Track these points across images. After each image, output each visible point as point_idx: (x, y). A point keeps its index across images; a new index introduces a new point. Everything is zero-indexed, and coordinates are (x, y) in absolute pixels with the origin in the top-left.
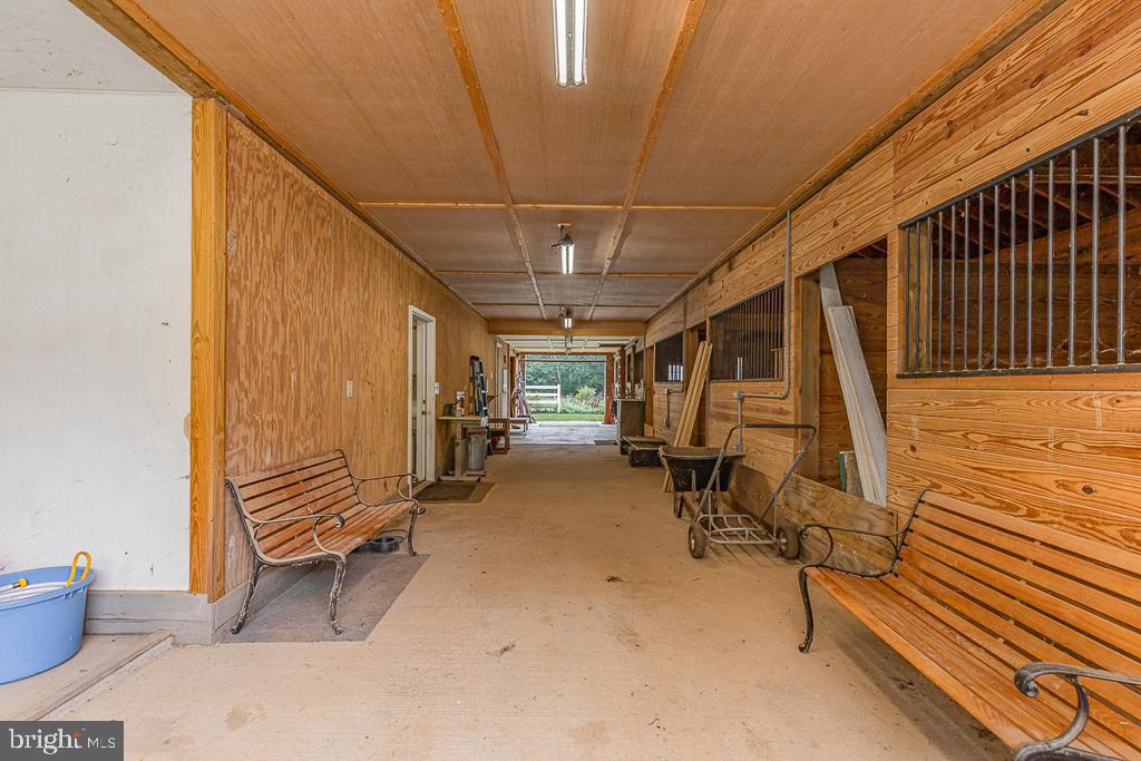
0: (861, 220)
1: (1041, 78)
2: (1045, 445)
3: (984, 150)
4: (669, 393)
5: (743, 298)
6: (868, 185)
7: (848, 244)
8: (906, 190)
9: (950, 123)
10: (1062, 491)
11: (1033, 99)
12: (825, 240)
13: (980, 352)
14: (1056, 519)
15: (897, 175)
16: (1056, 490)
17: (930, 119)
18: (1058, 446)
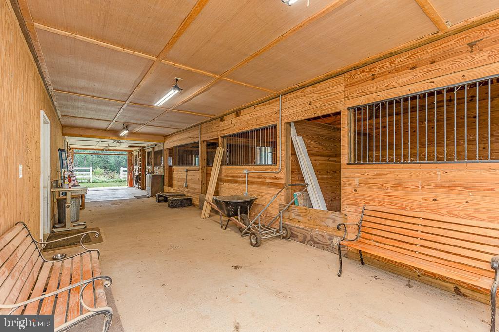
0: (326, 104)
1: (414, 67)
2: (418, 187)
3: (389, 87)
4: (187, 171)
5: (246, 129)
6: (329, 91)
7: (318, 112)
8: (351, 96)
9: (373, 75)
10: (424, 201)
11: (411, 74)
12: (304, 109)
13: (387, 156)
14: (422, 210)
15: (346, 89)
16: (422, 201)
17: (363, 72)
18: (423, 187)
